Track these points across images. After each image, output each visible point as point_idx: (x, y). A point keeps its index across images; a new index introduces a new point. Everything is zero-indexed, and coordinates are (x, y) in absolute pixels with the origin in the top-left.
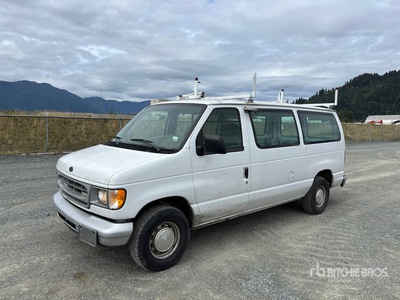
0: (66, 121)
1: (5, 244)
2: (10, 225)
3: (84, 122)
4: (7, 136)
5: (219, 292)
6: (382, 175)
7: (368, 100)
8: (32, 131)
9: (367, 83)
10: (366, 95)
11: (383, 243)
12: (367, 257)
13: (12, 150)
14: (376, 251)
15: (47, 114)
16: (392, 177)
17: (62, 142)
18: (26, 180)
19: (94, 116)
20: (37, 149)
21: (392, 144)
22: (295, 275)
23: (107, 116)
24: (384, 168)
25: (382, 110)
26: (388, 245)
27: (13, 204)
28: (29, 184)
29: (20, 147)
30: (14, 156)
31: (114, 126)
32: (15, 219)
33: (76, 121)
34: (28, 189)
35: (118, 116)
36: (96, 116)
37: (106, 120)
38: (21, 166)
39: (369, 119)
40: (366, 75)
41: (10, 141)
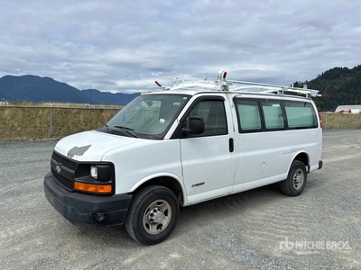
0: (66, 111)
1: (21, 211)
2: (23, 197)
3: (82, 112)
4: (16, 124)
5: (191, 246)
6: (342, 158)
7: (338, 92)
8: (38, 120)
9: (338, 76)
10: (336, 87)
11: (331, 212)
12: (315, 222)
13: (20, 136)
14: (323, 218)
15: (51, 105)
16: (351, 160)
17: (64, 129)
18: (35, 161)
19: (90, 106)
20: (41, 135)
21: (357, 131)
22: (254, 234)
23: (103, 107)
24: (345, 152)
25: (351, 101)
26: (335, 213)
27: (25, 180)
28: (37, 165)
29: (28, 134)
30: (23, 141)
31: (108, 115)
32: (28, 192)
33: (75, 111)
34: (37, 168)
35: (112, 107)
36: (93, 106)
37: (102, 110)
38: (29, 149)
39: (339, 109)
40: (336, 68)
41: (19, 129)
